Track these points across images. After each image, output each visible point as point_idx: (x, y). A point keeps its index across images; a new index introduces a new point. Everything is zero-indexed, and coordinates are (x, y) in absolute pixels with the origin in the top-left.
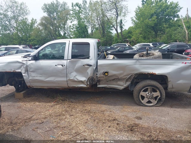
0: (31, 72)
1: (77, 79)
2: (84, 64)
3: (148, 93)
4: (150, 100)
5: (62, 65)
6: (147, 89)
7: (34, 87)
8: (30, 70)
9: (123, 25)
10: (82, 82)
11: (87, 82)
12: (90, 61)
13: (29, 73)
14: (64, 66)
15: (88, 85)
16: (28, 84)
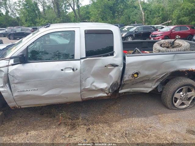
0: (16, 83)
1: (96, 87)
2: (106, 64)
3: (183, 94)
4: (183, 101)
5: (73, 70)
6: (182, 89)
7: (22, 107)
8: (14, 80)
9: (80, 4)
10: (102, 90)
11: (109, 89)
12: (115, 59)
13: (12, 86)
14: (77, 70)
15: (109, 92)
16: (11, 105)
